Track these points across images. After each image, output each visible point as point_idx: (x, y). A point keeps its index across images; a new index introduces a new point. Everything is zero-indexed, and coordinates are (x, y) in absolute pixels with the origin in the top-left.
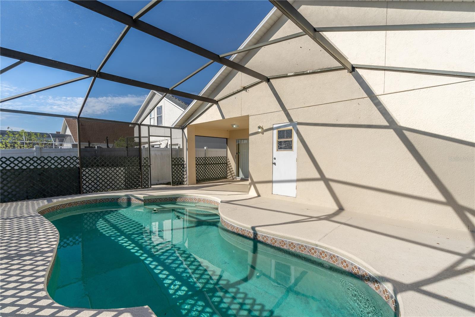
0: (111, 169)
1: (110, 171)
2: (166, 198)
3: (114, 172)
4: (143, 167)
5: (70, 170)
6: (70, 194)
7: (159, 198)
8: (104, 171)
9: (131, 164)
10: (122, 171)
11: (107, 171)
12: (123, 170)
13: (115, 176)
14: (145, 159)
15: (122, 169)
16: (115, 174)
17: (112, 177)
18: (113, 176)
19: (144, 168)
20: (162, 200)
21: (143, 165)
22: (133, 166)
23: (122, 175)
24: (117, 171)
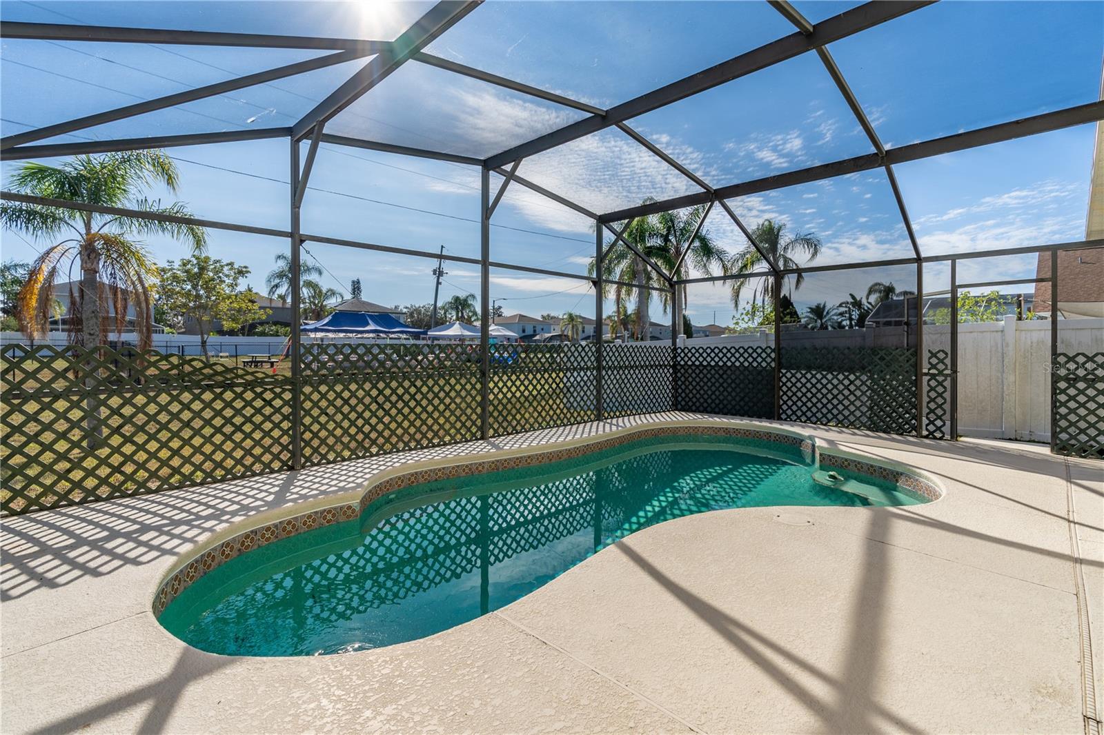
0: (836, 377)
1: (835, 382)
2: (872, 466)
3: (843, 384)
4: (929, 377)
5: (759, 371)
6: (759, 416)
7: (855, 461)
8: (822, 379)
9: (888, 366)
10: (864, 383)
11: (827, 379)
12: (866, 381)
13: (846, 392)
14: (934, 355)
15: (864, 378)
16: (847, 387)
17: (838, 394)
18: (841, 392)
19: (929, 380)
20: (862, 467)
21: (925, 371)
22: (894, 372)
23: (864, 393)
24: (852, 382)
